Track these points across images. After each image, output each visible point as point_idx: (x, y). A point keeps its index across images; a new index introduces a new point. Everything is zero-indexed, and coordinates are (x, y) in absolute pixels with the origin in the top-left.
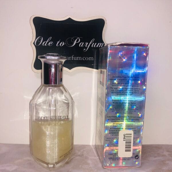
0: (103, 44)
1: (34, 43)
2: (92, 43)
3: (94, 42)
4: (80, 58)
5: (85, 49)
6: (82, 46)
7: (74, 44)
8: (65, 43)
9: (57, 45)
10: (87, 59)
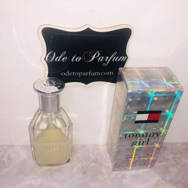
0: (126, 57)
1: (45, 59)
2: (114, 57)
3: (116, 56)
4: (98, 74)
5: (104, 64)
6: (101, 60)
7: (93, 59)
8: (81, 58)
9: (72, 61)
10: (106, 73)
